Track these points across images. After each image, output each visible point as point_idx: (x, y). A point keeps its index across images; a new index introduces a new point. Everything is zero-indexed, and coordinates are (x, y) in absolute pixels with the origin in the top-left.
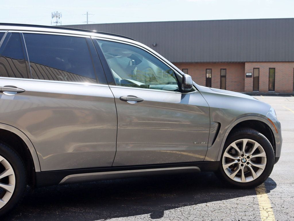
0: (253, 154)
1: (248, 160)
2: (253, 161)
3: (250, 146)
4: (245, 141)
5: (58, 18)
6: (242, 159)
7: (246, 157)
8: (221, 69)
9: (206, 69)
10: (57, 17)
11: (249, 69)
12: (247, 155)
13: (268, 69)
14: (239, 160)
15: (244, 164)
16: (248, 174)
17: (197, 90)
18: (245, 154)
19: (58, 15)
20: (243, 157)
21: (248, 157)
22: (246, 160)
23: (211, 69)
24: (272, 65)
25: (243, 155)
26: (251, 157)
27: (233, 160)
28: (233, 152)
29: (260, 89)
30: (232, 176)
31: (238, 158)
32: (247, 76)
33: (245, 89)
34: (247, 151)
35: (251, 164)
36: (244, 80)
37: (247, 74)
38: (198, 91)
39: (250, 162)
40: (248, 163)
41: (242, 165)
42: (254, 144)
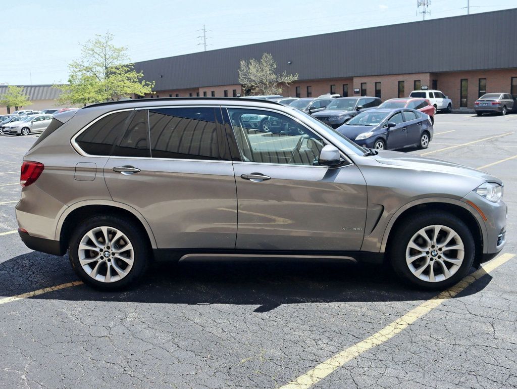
0: (447, 246)
1: (440, 253)
2: (446, 254)
3: (443, 235)
4: (438, 228)
5: (426, 6)
6: (432, 252)
7: (437, 249)
10: (424, 5)
12: (440, 246)
14: (427, 253)
15: (434, 258)
16: (438, 270)
17: (353, 162)
18: (436, 245)
19: (426, 3)
20: (434, 249)
21: (440, 249)
22: (437, 253)
25: (433, 247)
26: (445, 249)
27: (420, 252)
28: (420, 241)
30: (418, 273)
31: (427, 250)
34: (439, 241)
35: (443, 258)
38: (355, 164)
39: (442, 256)
40: (439, 257)
41: (432, 259)
42: (449, 232)
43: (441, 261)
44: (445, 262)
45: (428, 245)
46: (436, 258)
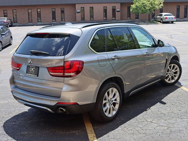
0: (175, 70)
4: (172, 65)
8: (61, 8)
9: (52, 9)
11: (78, 8)
13: (89, 8)
14: (169, 74)
20: (171, 72)
21: (173, 72)
23: (55, 8)
24: (91, 5)
29: (85, 20)
30: (167, 81)
32: (77, 12)
33: (77, 20)
36: (76, 14)
37: (77, 11)
40: (173, 74)
41: (171, 75)
42: (175, 66)
43: (173, 75)
44: (174, 75)
45: (169, 71)
46: (172, 75)
